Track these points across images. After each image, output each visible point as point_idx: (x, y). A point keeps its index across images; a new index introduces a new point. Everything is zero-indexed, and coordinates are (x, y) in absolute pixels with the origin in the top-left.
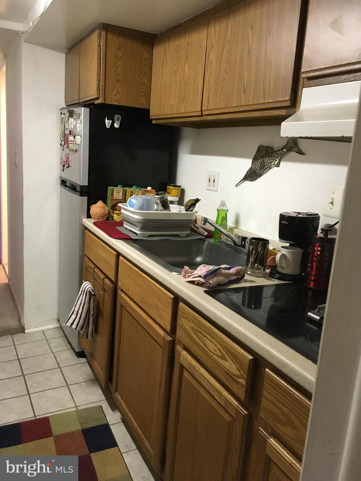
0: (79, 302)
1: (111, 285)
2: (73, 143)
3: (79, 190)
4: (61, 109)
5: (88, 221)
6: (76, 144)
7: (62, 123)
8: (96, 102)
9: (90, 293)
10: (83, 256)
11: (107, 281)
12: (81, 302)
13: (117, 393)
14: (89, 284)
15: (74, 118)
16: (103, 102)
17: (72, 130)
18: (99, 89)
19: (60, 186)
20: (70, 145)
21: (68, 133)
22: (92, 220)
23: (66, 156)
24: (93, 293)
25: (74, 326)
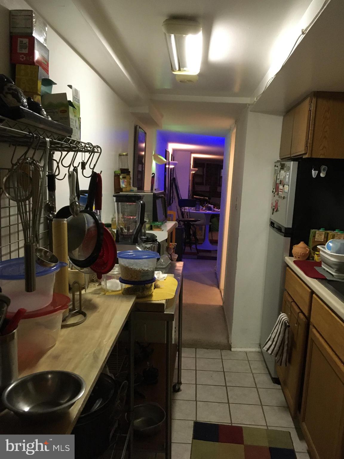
0: (276, 331)
1: (304, 319)
2: (282, 191)
3: (284, 232)
4: (275, 162)
5: (290, 259)
6: (284, 192)
7: (275, 174)
8: (304, 157)
9: (285, 323)
10: (283, 291)
11: (301, 315)
12: (277, 331)
13: (304, 423)
14: (286, 316)
15: (285, 170)
16: (309, 157)
17: (283, 180)
18: (306, 146)
19: (269, 227)
20: (280, 192)
21: (279, 182)
22: (294, 259)
23: (276, 201)
24: (288, 325)
25: (270, 352)
